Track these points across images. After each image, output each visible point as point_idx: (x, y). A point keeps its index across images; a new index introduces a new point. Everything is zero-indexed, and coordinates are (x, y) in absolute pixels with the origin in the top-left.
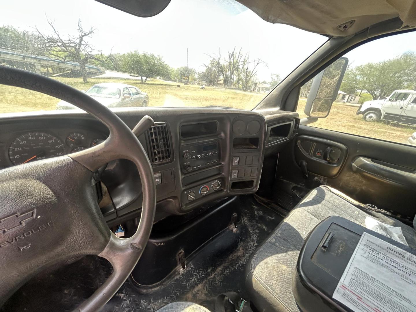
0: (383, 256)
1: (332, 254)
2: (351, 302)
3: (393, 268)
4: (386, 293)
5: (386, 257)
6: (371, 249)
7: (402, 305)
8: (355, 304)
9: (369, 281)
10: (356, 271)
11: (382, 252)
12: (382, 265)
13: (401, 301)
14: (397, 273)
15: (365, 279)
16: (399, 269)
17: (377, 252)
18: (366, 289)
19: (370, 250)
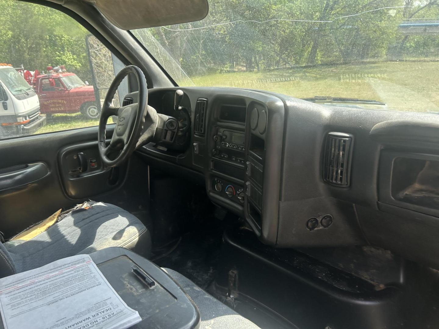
0: (97, 321)
1: (126, 275)
2: (77, 262)
3: (80, 320)
4: (65, 290)
5: (94, 323)
6: (113, 315)
7: (51, 294)
8: (74, 263)
9: (83, 285)
10: (96, 281)
11: (102, 323)
12: (89, 311)
13: (53, 298)
14: (73, 319)
15: (85, 283)
16: (74, 325)
17: (106, 318)
18: (78, 277)
19: (113, 313)
